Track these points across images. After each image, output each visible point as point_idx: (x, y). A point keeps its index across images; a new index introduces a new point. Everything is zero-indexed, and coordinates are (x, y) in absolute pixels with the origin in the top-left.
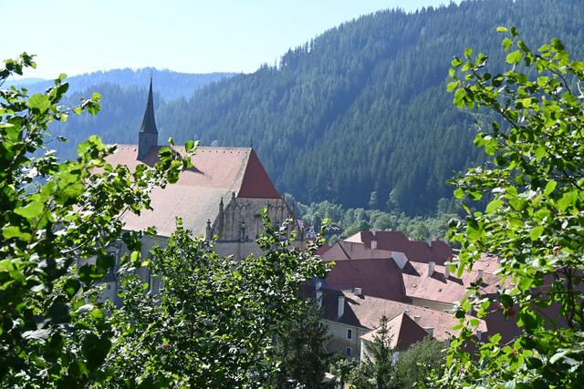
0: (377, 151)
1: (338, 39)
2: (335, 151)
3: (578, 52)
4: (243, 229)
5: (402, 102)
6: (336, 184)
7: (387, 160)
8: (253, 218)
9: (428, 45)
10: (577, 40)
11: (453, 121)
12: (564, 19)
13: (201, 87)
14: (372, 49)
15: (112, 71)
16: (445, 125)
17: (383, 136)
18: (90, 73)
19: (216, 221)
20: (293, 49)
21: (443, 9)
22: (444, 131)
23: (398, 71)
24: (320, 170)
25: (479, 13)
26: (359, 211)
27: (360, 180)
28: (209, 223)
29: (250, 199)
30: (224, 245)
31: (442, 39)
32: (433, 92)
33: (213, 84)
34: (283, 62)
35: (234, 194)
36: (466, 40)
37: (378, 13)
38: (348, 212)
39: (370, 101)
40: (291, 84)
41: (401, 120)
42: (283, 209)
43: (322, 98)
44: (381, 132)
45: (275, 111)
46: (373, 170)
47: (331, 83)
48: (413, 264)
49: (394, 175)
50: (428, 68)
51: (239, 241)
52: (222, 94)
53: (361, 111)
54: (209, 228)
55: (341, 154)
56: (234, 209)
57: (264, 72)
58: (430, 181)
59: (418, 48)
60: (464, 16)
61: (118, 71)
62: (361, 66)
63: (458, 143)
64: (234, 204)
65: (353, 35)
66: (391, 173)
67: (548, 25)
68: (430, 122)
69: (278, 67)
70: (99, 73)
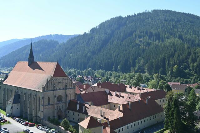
0: (114, 55)
1: (105, 25)
2: (103, 56)
3: (168, 26)
4: (55, 87)
5: (121, 41)
6: (104, 65)
7: (117, 58)
8: (58, 83)
9: (128, 26)
10: (167, 23)
11: (135, 46)
12: (164, 17)
13: (69, 39)
14: (114, 27)
15: (46, 35)
16: (133, 47)
17: (116, 51)
18: (40, 36)
19: (45, 85)
20: (93, 28)
21: (132, 16)
22: (132, 49)
23: (120, 33)
24: (99, 61)
25: (142, 16)
26: (109, 72)
27: (110, 63)
28: (43, 86)
29: (57, 78)
30: (49, 92)
31: (132, 24)
32: (129, 38)
33: (72, 38)
34: (90, 32)
35: (51, 76)
36: (139, 24)
37: (115, 17)
38: (107, 72)
39: (113, 42)
40: (92, 37)
41: (121, 46)
42: (68, 80)
43: (100, 41)
44: (116, 50)
45: (88, 45)
46: (113, 60)
47: (103, 37)
48: (111, 92)
49: (119, 62)
50: (128, 32)
51: (53, 90)
52: (74, 41)
53: (111, 44)
54: (43, 87)
55: (105, 56)
56: (51, 81)
57: (85, 34)
58: (129, 63)
59: (126, 27)
60: (138, 17)
61: (48, 35)
62: (111, 32)
63: (136, 52)
64: (51, 79)
65: (109, 23)
66: (118, 61)
67: (160, 19)
68: (129, 47)
69: (89, 33)
70: (43, 36)
